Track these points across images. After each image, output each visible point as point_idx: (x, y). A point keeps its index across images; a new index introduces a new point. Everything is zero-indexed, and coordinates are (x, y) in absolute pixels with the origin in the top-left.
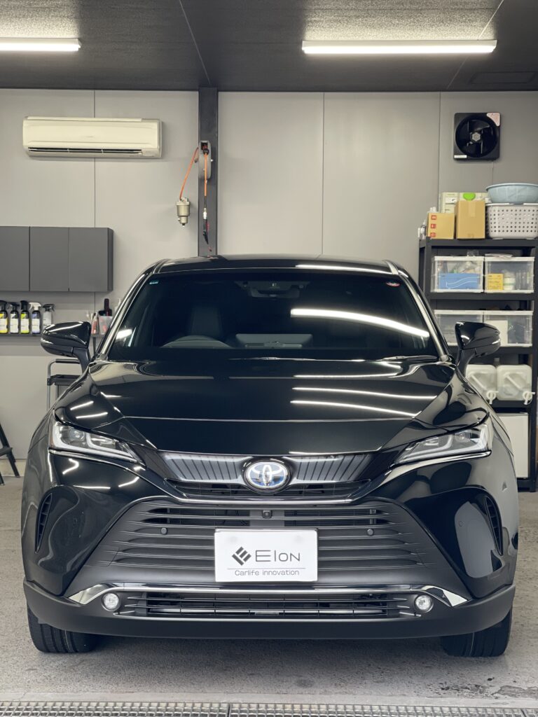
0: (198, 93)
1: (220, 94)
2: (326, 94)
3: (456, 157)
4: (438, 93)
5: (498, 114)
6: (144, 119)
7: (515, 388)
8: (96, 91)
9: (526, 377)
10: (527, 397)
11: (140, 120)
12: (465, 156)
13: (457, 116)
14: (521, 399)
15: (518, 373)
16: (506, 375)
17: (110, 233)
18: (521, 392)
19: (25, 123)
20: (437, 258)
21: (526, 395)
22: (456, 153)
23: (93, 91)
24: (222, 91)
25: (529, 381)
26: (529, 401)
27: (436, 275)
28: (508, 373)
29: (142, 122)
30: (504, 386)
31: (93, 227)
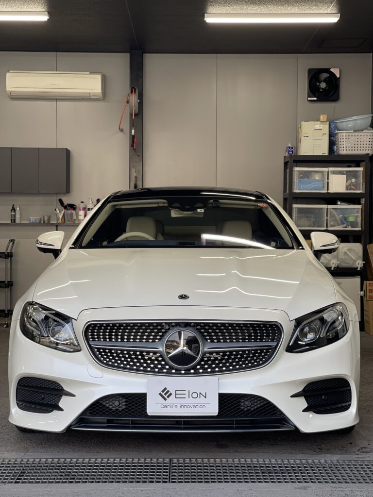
0: (128, 54)
1: (144, 54)
2: (219, 55)
3: (309, 99)
4: (297, 54)
5: (339, 69)
6: (91, 72)
7: (352, 258)
8: (58, 53)
9: (359, 251)
10: (360, 265)
11: (89, 73)
12: (316, 99)
13: (310, 71)
14: (355, 267)
15: (353, 248)
16: (345, 250)
17: (68, 152)
18: (355, 261)
19: (8, 75)
20: (296, 169)
21: (358, 264)
22: (309, 97)
23: (55, 53)
24: (145, 53)
25: (361, 253)
26: (361, 268)
27: (295, 180)
28: (346, 248)
29: (90, 74)
30: (344, 257)
31: (56, 147)
